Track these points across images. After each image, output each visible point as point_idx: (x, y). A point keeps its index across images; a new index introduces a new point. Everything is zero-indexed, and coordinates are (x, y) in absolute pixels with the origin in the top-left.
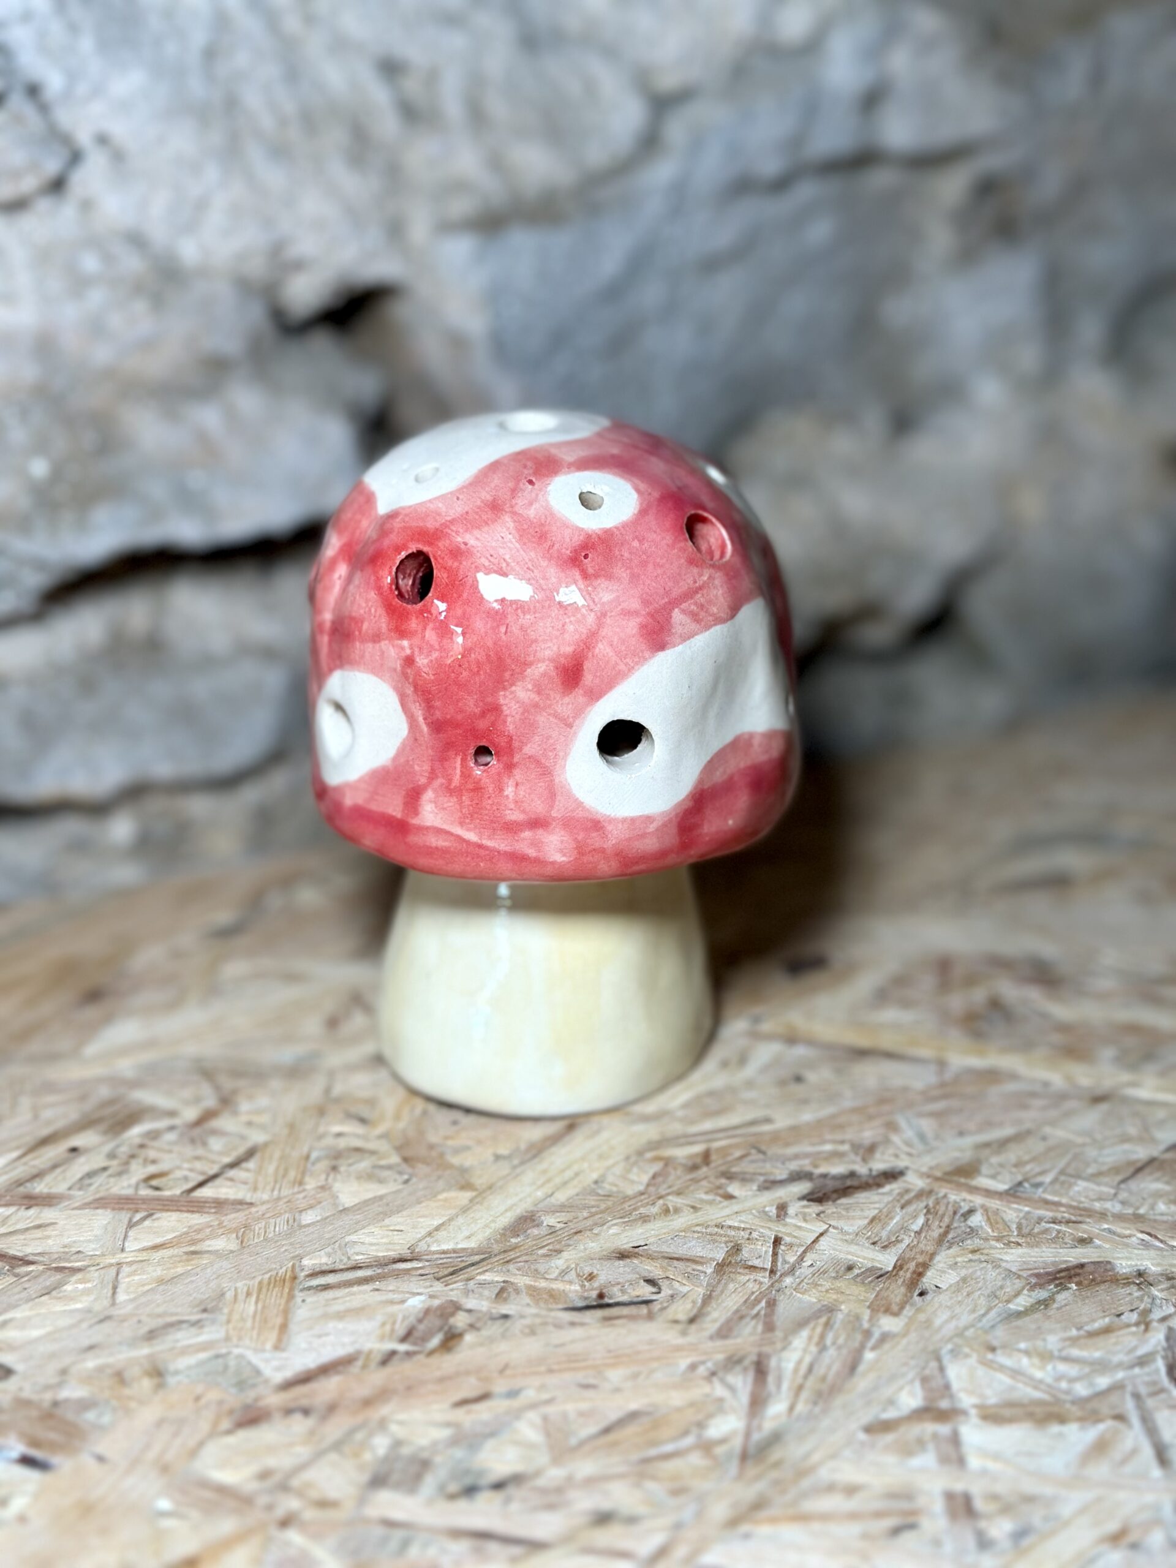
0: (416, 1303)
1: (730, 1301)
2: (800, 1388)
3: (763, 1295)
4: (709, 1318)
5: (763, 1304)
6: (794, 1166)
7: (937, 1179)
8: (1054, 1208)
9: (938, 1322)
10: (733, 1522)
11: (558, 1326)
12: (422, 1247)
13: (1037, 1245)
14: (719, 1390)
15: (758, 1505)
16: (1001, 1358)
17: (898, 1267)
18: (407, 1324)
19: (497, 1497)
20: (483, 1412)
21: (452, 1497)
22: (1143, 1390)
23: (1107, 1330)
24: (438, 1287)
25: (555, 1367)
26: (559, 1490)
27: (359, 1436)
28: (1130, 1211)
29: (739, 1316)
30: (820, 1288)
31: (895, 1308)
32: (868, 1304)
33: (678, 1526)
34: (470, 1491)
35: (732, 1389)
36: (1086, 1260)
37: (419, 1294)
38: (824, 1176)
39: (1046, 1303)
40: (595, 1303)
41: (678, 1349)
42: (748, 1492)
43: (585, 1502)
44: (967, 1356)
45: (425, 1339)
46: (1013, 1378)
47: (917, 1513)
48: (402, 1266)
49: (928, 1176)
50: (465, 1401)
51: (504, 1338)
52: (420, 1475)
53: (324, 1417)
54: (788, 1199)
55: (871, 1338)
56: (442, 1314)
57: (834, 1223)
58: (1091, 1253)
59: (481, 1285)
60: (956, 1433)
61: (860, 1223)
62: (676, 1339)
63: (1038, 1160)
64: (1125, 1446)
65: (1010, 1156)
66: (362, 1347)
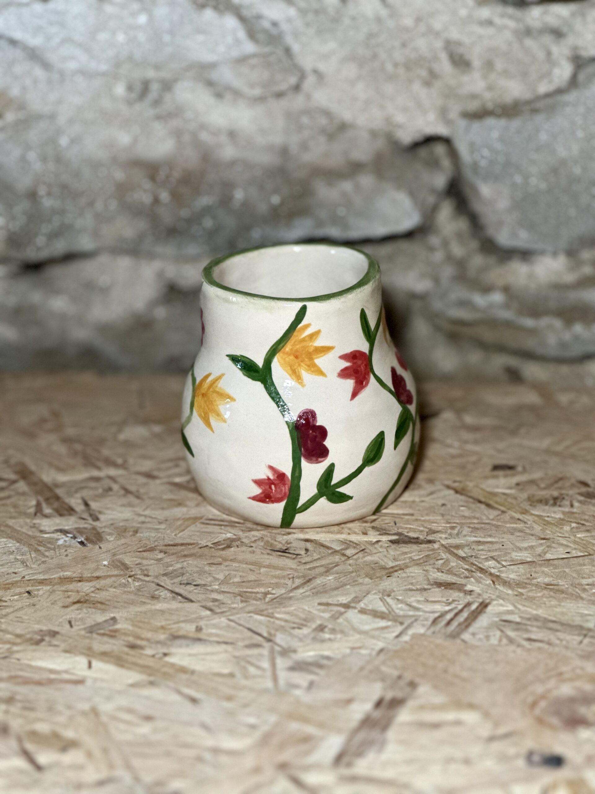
0: (229, 535)
1: (324, 562)
2: (314, 588)
3: (337, 562)
4: (311, 564)
5: (334, 565)
6: (400, 531)
7: (446, 547)
8: (472, 565)
9: (382, 585)
10: (249, 612)
11: (262, 553)
13: (449, 574)
14: (289, 582)
15: (262, 611)
16: (388, 599)
17: (392, 567)
18: (220, 540)
19: (193, 588)
20: (213, 568)
21: (181, 584)
22: (421, 618)
23: (435, 602)
24: (240, 533)
25: (248, 563)
26: (212, 591)
27: (173, 563)
28: (498, 574)
29: (322, 566)
30: (358, 566)
31: (375, 577)
32: (367, 574)
33: (234, 608)
34: (188, 584)
35: (293, 582)
36: (458, 582)
37: (232, 533)
38: (406, 536)
39: (425, 590)
40: (282, 550)
41: (291, 569)
42: (264, 607)
43: (215, 596)
44: (379, 595)
45: (219, 545)
46: (384, 605)
47: (305, 626)
48: (237, 525)
49: (443, 545)
50: (212, 564)
51: (243, 552)
52: (179, 577)
53: (169, 555)
54: (384, 540)
55: (354, 583)
56: (232, 540)
57: (389, 550)
58: (463, 581)
59: (254, 536)
60: (345, 612)
61: (398, 553)
62: (294, 566)
63: (489, 551)
64: (391, 630)
65: (481, 547)
66: (200, 542)
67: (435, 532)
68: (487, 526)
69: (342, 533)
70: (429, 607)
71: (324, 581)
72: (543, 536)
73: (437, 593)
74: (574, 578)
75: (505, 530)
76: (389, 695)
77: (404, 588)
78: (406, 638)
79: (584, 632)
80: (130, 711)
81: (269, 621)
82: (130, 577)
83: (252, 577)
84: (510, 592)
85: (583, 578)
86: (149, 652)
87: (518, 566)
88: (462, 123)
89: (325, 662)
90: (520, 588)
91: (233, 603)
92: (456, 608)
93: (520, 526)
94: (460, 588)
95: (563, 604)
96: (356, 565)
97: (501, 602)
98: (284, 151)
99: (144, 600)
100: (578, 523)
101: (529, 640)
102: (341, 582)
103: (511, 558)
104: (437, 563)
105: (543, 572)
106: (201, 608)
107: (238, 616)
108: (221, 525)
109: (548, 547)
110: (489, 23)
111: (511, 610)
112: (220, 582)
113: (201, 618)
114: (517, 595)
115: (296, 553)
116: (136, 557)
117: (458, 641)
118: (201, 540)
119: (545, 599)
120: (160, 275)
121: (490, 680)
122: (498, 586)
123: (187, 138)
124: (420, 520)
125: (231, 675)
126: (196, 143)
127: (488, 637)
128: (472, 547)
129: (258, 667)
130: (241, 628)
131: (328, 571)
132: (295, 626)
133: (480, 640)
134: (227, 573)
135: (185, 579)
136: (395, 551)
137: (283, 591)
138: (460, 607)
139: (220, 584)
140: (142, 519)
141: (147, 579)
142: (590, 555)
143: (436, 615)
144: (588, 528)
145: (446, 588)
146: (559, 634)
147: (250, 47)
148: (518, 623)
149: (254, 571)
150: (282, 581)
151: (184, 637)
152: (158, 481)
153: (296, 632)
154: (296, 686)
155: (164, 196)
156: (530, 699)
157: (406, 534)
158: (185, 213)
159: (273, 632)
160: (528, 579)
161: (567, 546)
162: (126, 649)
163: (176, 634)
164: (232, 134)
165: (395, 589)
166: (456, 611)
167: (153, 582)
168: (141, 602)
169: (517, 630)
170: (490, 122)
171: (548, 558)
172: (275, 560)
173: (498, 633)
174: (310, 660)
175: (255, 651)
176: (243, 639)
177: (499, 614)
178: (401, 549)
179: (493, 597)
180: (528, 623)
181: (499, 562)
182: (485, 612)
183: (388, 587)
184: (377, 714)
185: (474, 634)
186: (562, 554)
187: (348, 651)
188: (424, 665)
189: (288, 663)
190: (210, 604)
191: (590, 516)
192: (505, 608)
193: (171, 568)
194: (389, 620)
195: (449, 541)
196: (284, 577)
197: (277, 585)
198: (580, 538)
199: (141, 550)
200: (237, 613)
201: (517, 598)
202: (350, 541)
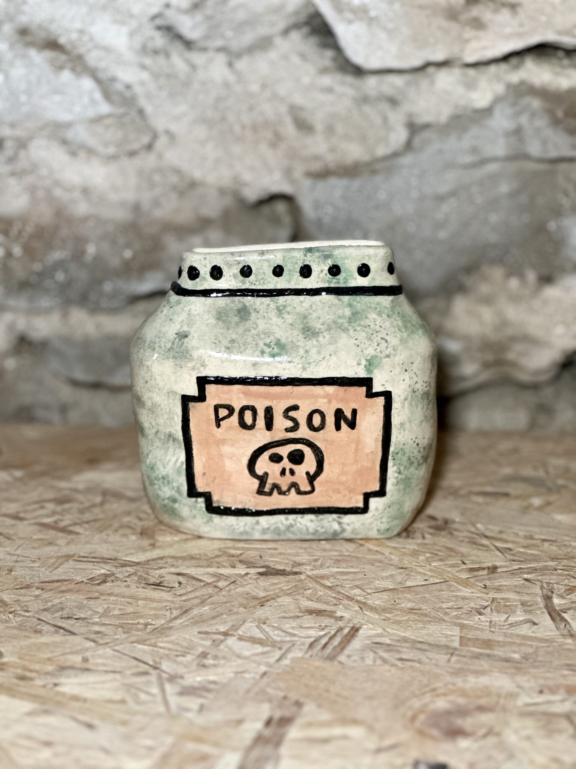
0: (103, 571)
1: (198, 594)
2: (192, 618)
3: (211, 594)
4: (186, 596)
5: (208, 596)
6: (266, 563)
8: (339, 594)
9: (256, 613)
10: (132, 642)
11: (137, 587)
12: (120, 558)
13: (318, 602)
14: (168, 613)
15: (145, 641)
16: (264, 626)
17: (264, 597)
18: (94, 576)
19: (74, 621)
20: (92, 602)
21: (61, 618)
22: (298, 643)
23: (309, 628)
24: (113, 569)
25: (125, 596)
26: (94, 624)
27: (51, 599)
29: (196, 598)
30: (231, 597)
31: (249, 607)
32: (241, 604)
33: (117, 639)
34: (68, 618)
35: (171, 613)
36: (328, 610)
37: (105, 569)
38: (274, 569)
39: (298, 617)
40: (156, 584)
41: (169, 601)
42: (147, 637)
43: (97, 628)
44: (255, 623)
45: (94, 581)
46: (261, 632)
47: (189, 653)
48: (109, 561)
49: (309, 576)
50: (90, 598)
51: (119, 586)
52: (59, 611)
53: (47, 592)
54: (252, 572)
55: (230, 612)
56: (106, 576)
57: (259, 582)
58: (333, 608)
59: (127, 571)
60: (225, 640)
61: (268, 583)
62: (170, 598)
63: (353, 580)
64: (271, 655)
65: (345, 577)
66: (75, 578)
67: (300, 565)
68: (348, 558)
69: (211, 567)
70: (304, 633)
71: (201, 611)
72: (401, 566)
73: (309, 621)
74: (435, 603)
75: (366, 561)
76: (278, 714)
77: (278, 615)
78: (286, 662)
79: (451, 651)
80: (28, 737)
81: (153, 650)
82: (10, 613)
83: (130, 609)
84: (377, 617)
85: (443, 602)
86: (39, 682)
87: (382, 593)
88: (307, 183)
89: (212, 686)
90: (387, 613)
91: (115, 634)
92: (329, 632)
93: (379, 557)
94: (331, 615)
95: (427, 626)
96: (229, 595)
97: (371, 626)
98: (137, 208)
99: (27, 635)
100: (432, 553)
101: (401, 659)
102: (217, 612)
103: (375, 586)
104: (305, 592)
105: (405, 598)
106: (84, 640)
107: (122, 646)
108: (94, 562)
109: (407, 575)
110: (329, 90)
111: (381, 633)
112: (100, 614)
113: (87, 650)
114: (384, 620)
115: (171, 585)
116: (14, 594)
117: (336, 663)
118: (76, 576)
119: (411, 623)
120: (11, 327)
121: (370, 698)
122: (366, 612)
123: (41, 194)
124: (284, 554)
125: (123, 702)
126: (50, 198)
127: (363, 659)
128: (337, 577)
129: (148, 693)
130: (126, 657)
131: (203, 602)
132: (179, 653)
133: (355, 661)
134: (106, 606)
135: (65, 613)
136: (264, 582)
137: (163, 622)
138: (333, 632)
139: (100, 617)
140: (15, 558)
141: (27, 614)
142: (447, 581)
143: (312, 640)
144: (441, 558)
145: (317, 615)
146: (427, 653)
147: (105, 108)
148: (389, 645)
149: (132, 604)
150: (161, 612)
151: (72, 668)
152: (26, 522)
153: (180, 659)
154: (188, 710)
155: (17, 251)
156: (410, 714)
157: (273, 567)
158: (37, 267)
159: (157, 660)
160: (393, 604)
161: (425, 574)
162: (16, 681)
163: (63, 665)
164: (86, 191)
165: (269, 617)
166: (330, 635)
167: (34, 617)
168: (25, 636)
169: (389, 651)
170: (333, 181)
171: (408, 586)
172: (151, 593)
173: (372, 655)
174: (196, 684)
175: (143, 679)
176: (130, 668)
177: (369, 637)
178: (270, 580)
179: (362, 621)
180: (398, 644)
181: (363, 590)
182: (357, 636)
183: (263, 615)
184: (268, 732)
185: (349, 656)
186: (421, 581)
187: (232, 675)
188: (306, 686)
189: (177, 689)
190: (93, 636)
191: (442, 546)
192: (375, 632)
193: (50, 604)
194: (268, 646)
195: (315, 572)
196: (161, 609)
197: (156, 617)
198: (435, 566)
199: (17, 587)
200: (121, 644)
201: (386, 622)
202: (221, 574)
